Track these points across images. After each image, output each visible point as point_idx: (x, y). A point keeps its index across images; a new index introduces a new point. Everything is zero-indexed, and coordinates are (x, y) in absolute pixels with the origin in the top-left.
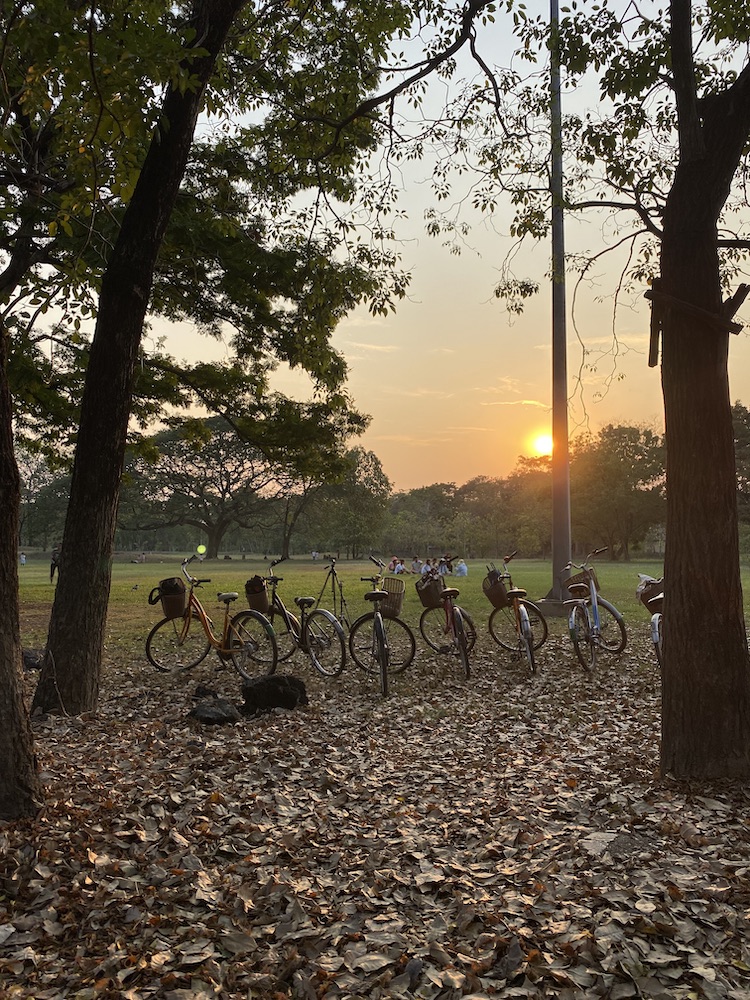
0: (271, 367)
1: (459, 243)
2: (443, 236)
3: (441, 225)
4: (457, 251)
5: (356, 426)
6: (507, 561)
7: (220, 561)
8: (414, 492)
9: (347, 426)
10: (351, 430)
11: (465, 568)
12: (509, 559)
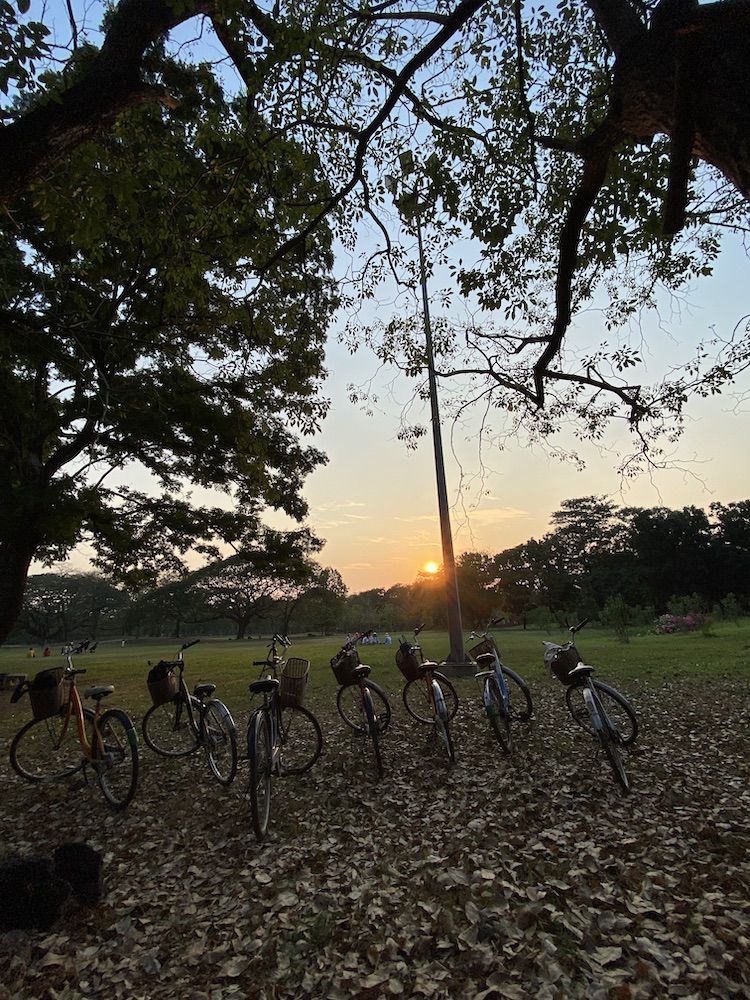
0: (261, 510)
1: (371, 408)
2: (360, 403)
3: (358, 396)
4: (370, 413)
5: (316, 546)
6: (417, 633)
7: (245, 641)
8: (361, 594)
9: (310, 546)
10: (313, 549)
11: (390, 638)
12: (419, 631)
